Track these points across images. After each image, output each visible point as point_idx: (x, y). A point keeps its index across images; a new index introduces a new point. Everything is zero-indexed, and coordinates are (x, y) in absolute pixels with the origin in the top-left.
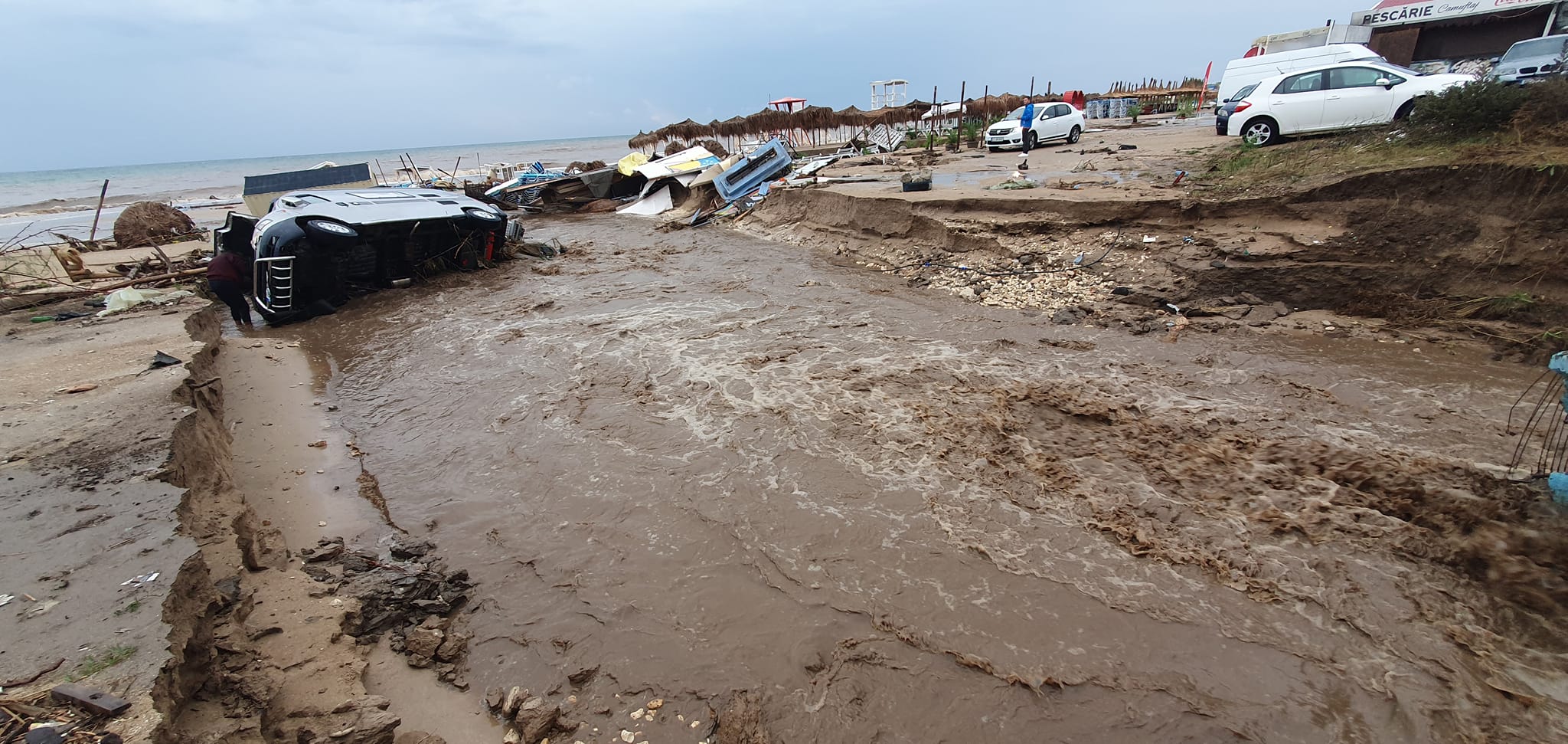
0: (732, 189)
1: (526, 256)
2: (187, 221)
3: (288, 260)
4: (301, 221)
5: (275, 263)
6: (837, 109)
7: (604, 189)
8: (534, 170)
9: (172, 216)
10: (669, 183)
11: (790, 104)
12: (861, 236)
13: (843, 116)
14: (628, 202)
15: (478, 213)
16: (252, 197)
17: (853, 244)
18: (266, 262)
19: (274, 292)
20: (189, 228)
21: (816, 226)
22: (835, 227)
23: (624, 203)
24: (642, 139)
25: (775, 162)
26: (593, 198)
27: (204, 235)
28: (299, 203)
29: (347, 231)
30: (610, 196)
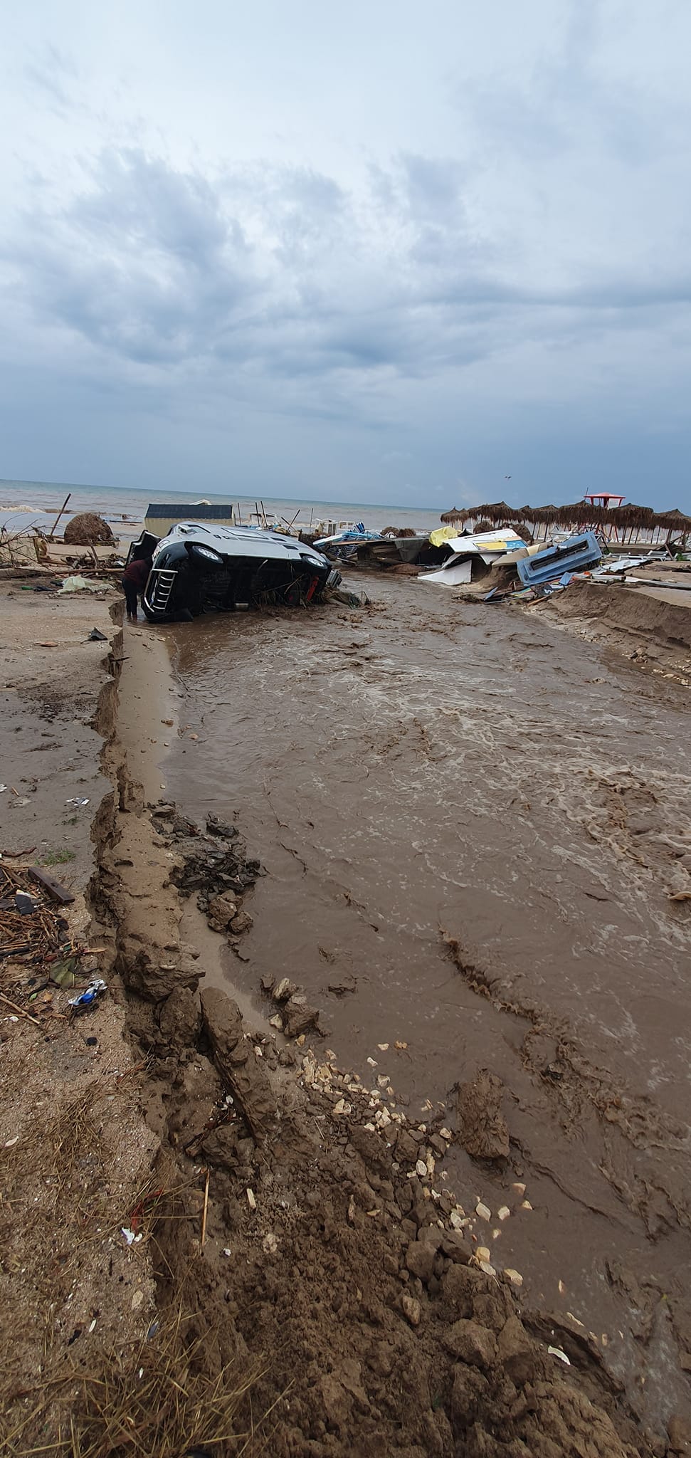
0: (533, 574)
1: (338, 603)
2: (109, 532)
3: (172, 574)
4: (189, 545)
5: (164, 574)
6: (658, 510)
7: (411, 556)
8: (357, 530)
9: (101, 526)
10: (473, 559)
11: (606, 499)
12: (664, 644)
13: (663, 518)
14: (430, 570)
15: (311, 560)
16: (150, 520)
17: (653, 651)
18: (158, 572)
19: (158, 596)
20: (109, 536)
21: (615, 625)
22: (637, 629)
23: (426, 570)
24: (454, 515)
25: (584, 555)
26: (401, 561)
27: (116, 543)
28: (190, 531)
29: (217, 558)
30: (415, 562)
